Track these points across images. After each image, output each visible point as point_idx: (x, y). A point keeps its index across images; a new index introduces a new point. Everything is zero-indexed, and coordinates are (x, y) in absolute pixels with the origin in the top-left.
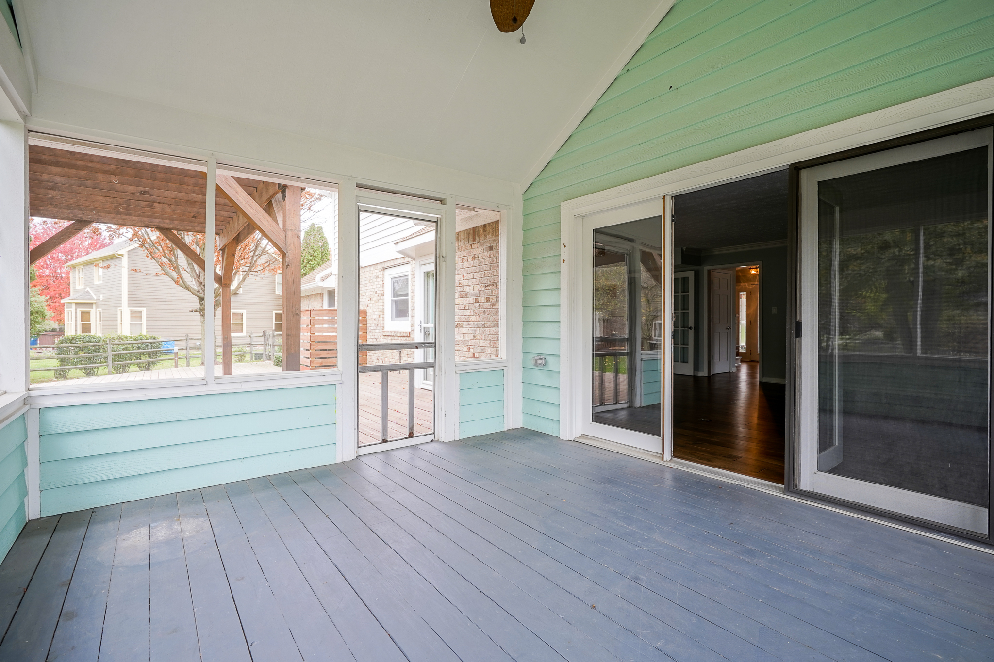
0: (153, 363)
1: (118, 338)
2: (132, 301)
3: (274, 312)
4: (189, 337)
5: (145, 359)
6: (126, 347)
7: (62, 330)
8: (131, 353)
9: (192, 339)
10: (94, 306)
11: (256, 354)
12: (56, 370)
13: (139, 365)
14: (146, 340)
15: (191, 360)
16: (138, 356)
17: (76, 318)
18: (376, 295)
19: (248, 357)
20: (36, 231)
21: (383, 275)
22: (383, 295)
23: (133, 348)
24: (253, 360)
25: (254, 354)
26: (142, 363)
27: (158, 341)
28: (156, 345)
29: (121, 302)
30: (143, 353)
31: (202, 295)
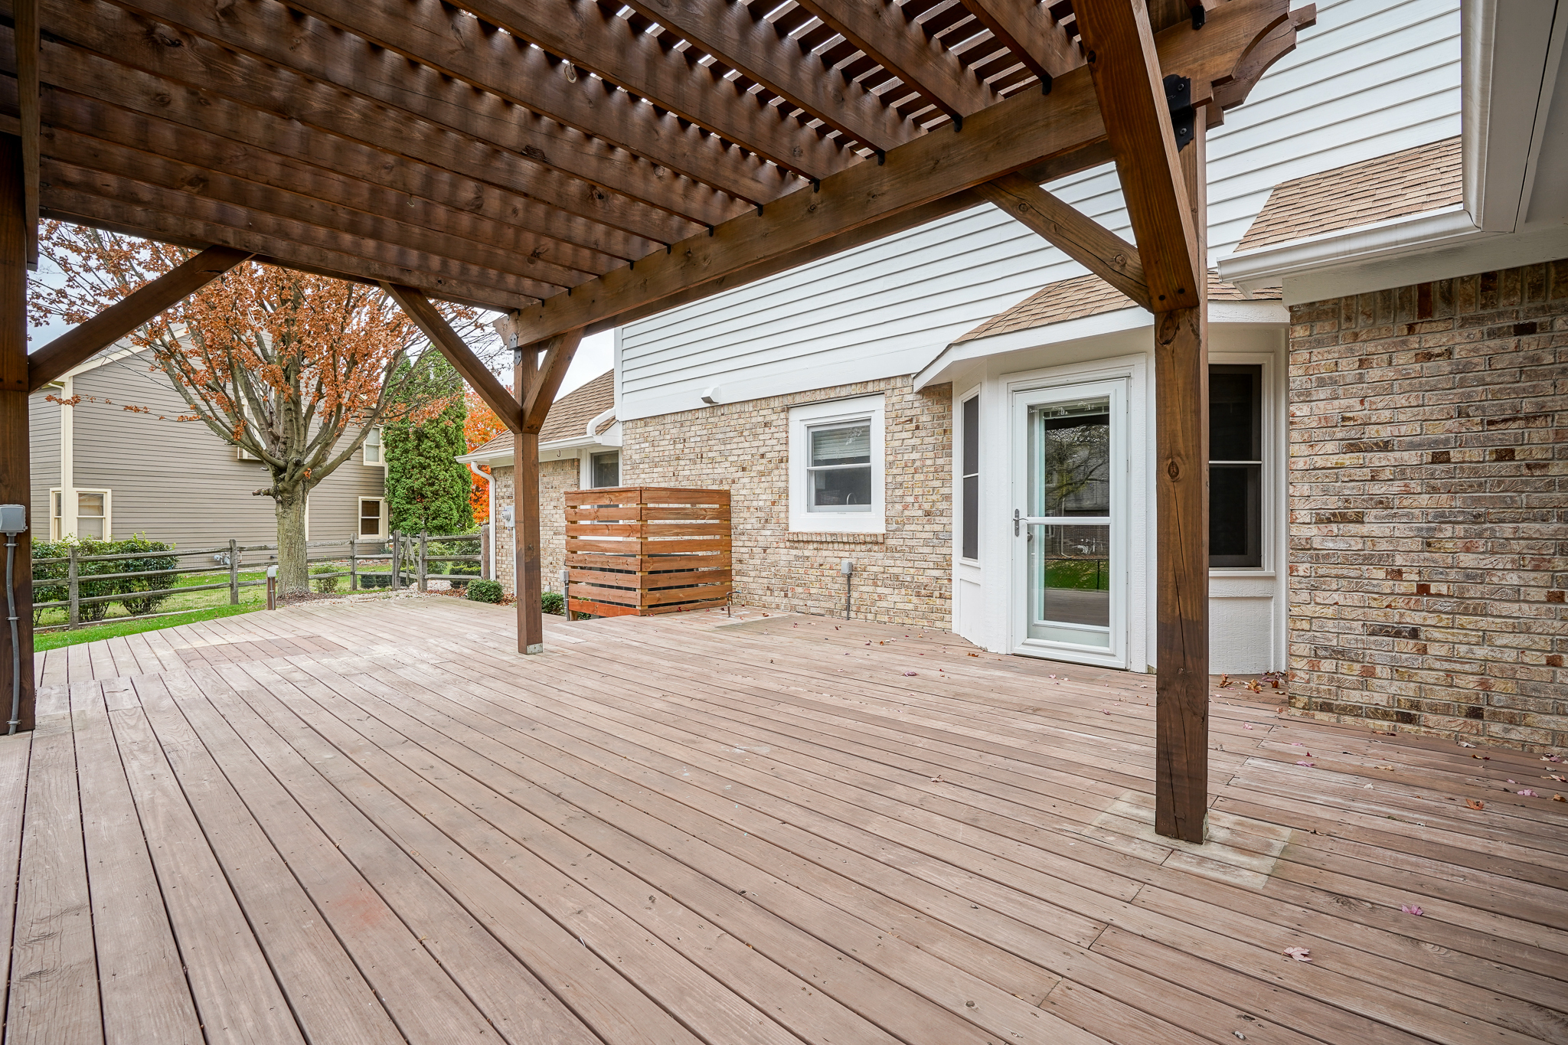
0: (160, 597)
1: (83, 548)
2: (81, 475)
3: (361, 498)
4: (238, 545)
5: (138, 592)
6: (104, 567)
8: (114, 578)
9: (241, 549)
11: (364, 576)
13: (127, 603)
14: (144, 551)
15: (240, 590)
16: (125, 585)
18: (764, 461)
19: (345, 584)
21: (787, 419)
22: (787, 461)
23: (117, 566)
24: (359, 587)
25: (359, 577)
26: (135, 599)
27: (167, 553)
28: (166, 561)
29: (57, 476)
30: (138, 579)
31: (281, 463)
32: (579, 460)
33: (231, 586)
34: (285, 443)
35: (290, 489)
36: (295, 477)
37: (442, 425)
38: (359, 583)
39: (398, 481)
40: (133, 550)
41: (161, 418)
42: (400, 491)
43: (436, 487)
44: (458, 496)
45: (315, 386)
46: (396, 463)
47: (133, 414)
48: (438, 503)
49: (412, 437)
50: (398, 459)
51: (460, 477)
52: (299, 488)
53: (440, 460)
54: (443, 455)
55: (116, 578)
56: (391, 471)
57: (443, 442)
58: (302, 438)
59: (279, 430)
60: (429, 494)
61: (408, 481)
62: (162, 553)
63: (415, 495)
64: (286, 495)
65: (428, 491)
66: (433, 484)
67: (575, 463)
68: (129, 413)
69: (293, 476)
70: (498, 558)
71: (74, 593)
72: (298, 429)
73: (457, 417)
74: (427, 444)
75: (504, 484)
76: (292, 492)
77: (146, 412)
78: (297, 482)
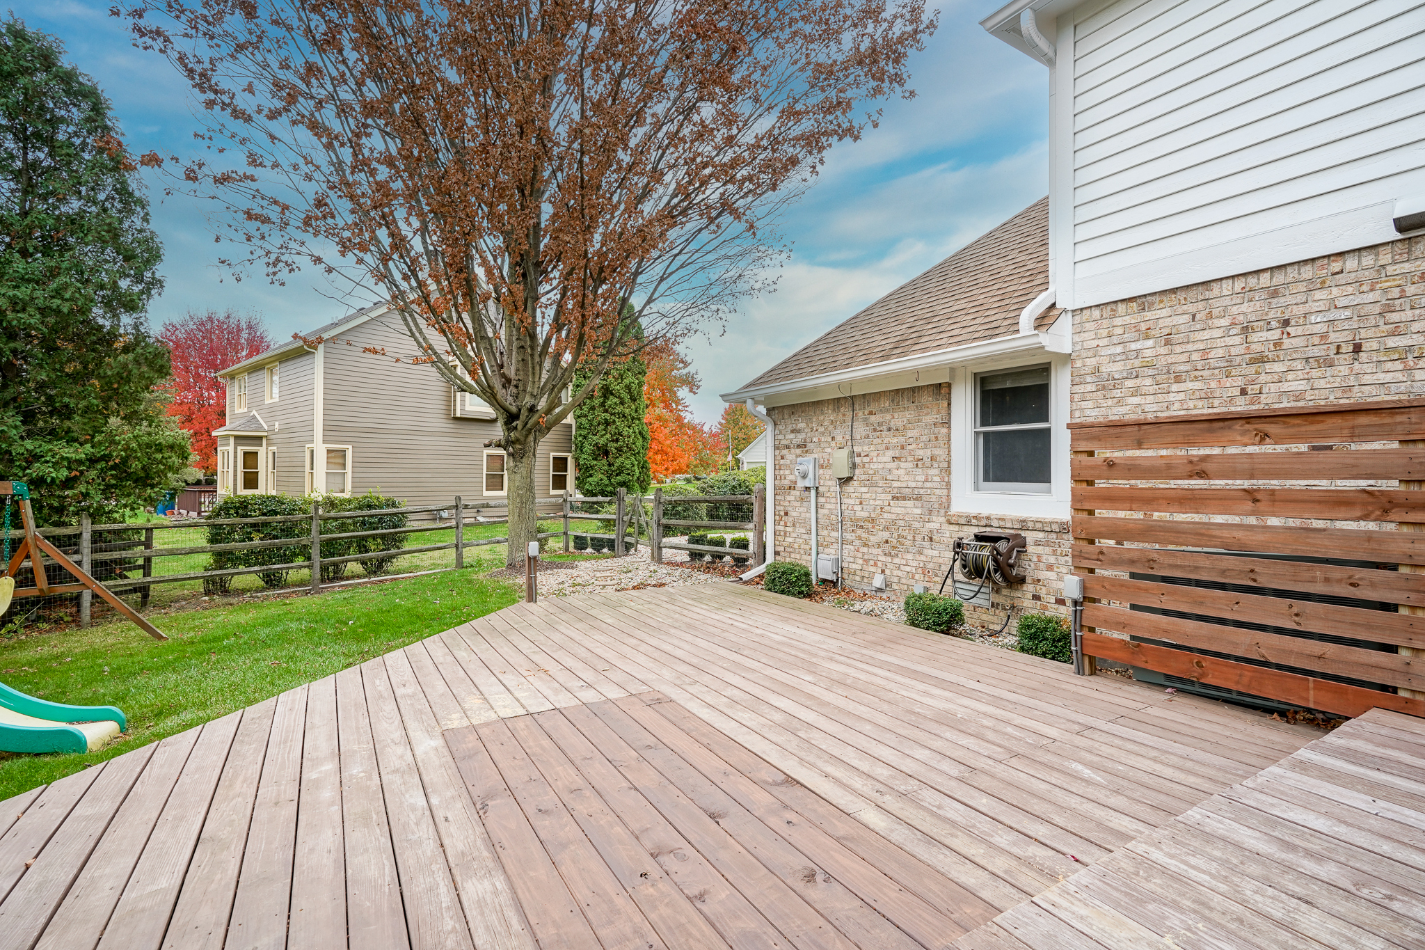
2: (329, 432)
3: (552, 454)
5: (374, 552)
6: (343, 525)
7: (211, 482)
8: (352, 537)
10: (264, 441)
12: (207, 580)
13: (363, 563)
14: (379, 508)
16: (362, 544)
17: (235, 462)
20: (176, 337)
23: (355, 524)
26: (370, 559)
27: (400, 510)
28: (398, 519)
29: (310, 433)
30: (374, 537)
31: (514, 409)
32: (949, 385)
33: (457, 546)
34: (516, 387)
35: (522, 439)
36: (529, 426)
37: (626, 381)
38: (572, 544)
39: (585, 437)
40: (369, 507)
41: (397, 361)
42: (588, 448)
43: (620, 443)
44: (638, 453)
45: (552, 317)
46: (584, 420)
47: (372, 356)
48: (621, 459)
49: (597, 394)
50: (586, 416)
51: (640, 433)
52: (531, 438)
53: (624, 416)
54: (627, 411)
55: (354, 537)
56: (579, 428)
57: (627, 399)
58: (537, 379)
59: (511, 372)
60: (614, 451)
61: (595, 438)
62: (395, 510)
63: (603, 452)
64: (518, 446)
65: (612, 447)
66: (617, 440)
67: (942, 390)
68: (367, 355)
69: (526, 424)
70: (777, 527)
71: (315, 552)
72: (533, 368)
73: (640, 373)
74: (612, 400)
75: (790, 428)
76: (524, 443)
77: (383, 354)
78: (530, 431)
